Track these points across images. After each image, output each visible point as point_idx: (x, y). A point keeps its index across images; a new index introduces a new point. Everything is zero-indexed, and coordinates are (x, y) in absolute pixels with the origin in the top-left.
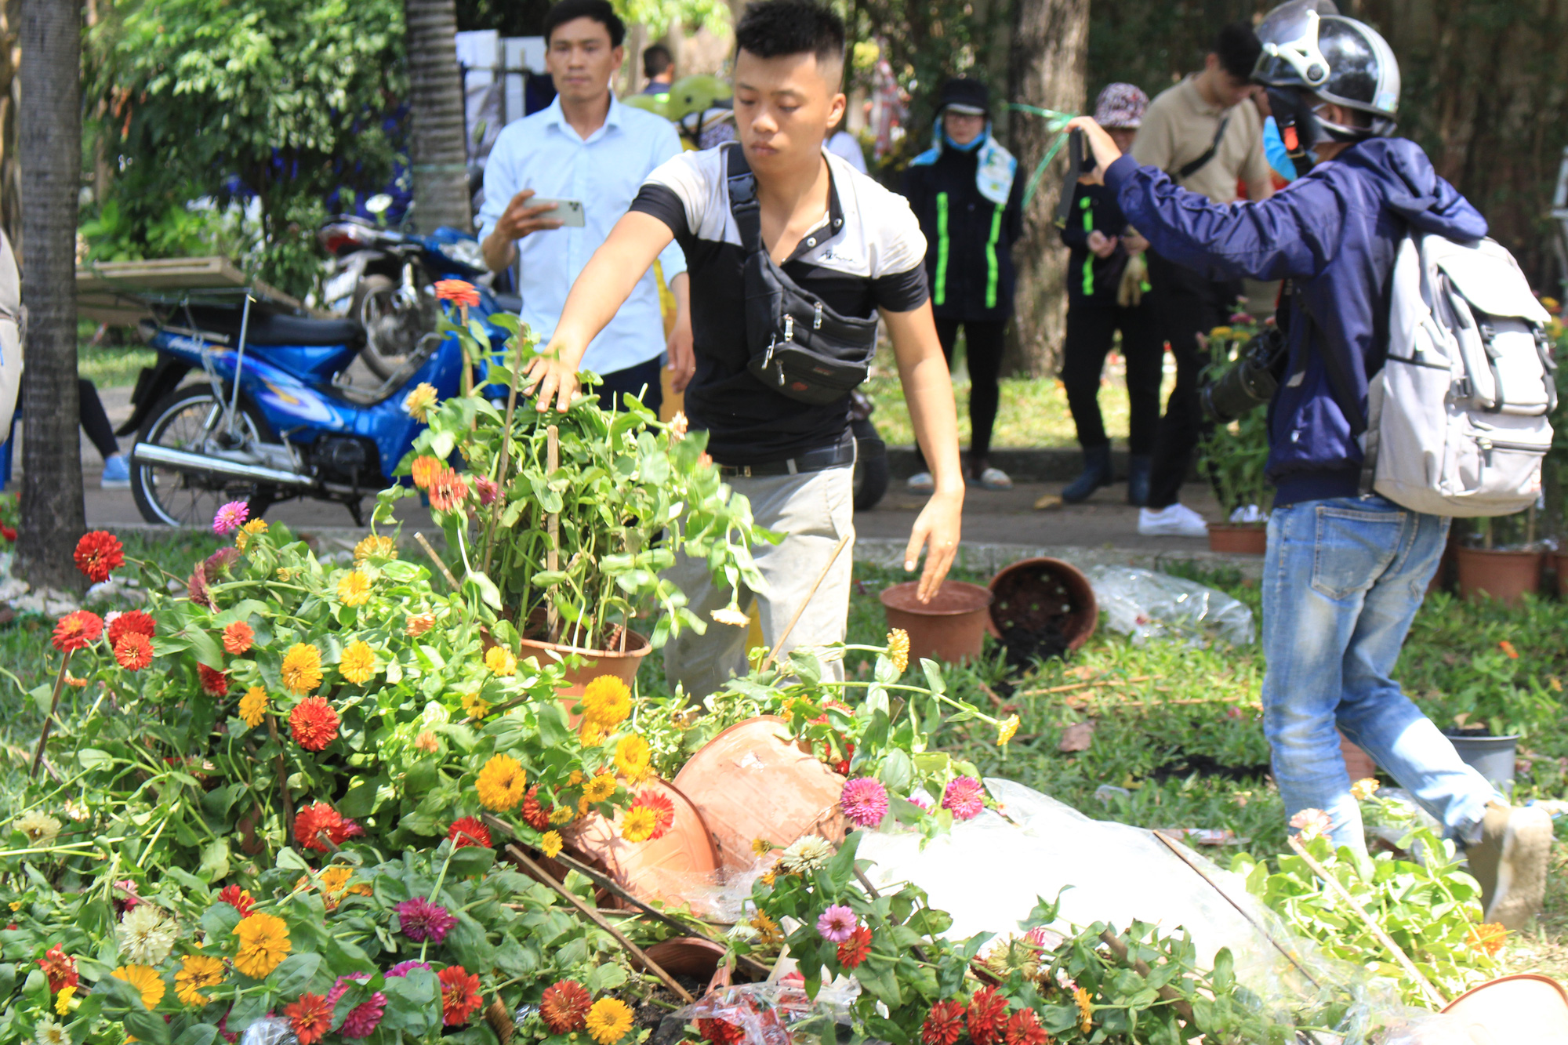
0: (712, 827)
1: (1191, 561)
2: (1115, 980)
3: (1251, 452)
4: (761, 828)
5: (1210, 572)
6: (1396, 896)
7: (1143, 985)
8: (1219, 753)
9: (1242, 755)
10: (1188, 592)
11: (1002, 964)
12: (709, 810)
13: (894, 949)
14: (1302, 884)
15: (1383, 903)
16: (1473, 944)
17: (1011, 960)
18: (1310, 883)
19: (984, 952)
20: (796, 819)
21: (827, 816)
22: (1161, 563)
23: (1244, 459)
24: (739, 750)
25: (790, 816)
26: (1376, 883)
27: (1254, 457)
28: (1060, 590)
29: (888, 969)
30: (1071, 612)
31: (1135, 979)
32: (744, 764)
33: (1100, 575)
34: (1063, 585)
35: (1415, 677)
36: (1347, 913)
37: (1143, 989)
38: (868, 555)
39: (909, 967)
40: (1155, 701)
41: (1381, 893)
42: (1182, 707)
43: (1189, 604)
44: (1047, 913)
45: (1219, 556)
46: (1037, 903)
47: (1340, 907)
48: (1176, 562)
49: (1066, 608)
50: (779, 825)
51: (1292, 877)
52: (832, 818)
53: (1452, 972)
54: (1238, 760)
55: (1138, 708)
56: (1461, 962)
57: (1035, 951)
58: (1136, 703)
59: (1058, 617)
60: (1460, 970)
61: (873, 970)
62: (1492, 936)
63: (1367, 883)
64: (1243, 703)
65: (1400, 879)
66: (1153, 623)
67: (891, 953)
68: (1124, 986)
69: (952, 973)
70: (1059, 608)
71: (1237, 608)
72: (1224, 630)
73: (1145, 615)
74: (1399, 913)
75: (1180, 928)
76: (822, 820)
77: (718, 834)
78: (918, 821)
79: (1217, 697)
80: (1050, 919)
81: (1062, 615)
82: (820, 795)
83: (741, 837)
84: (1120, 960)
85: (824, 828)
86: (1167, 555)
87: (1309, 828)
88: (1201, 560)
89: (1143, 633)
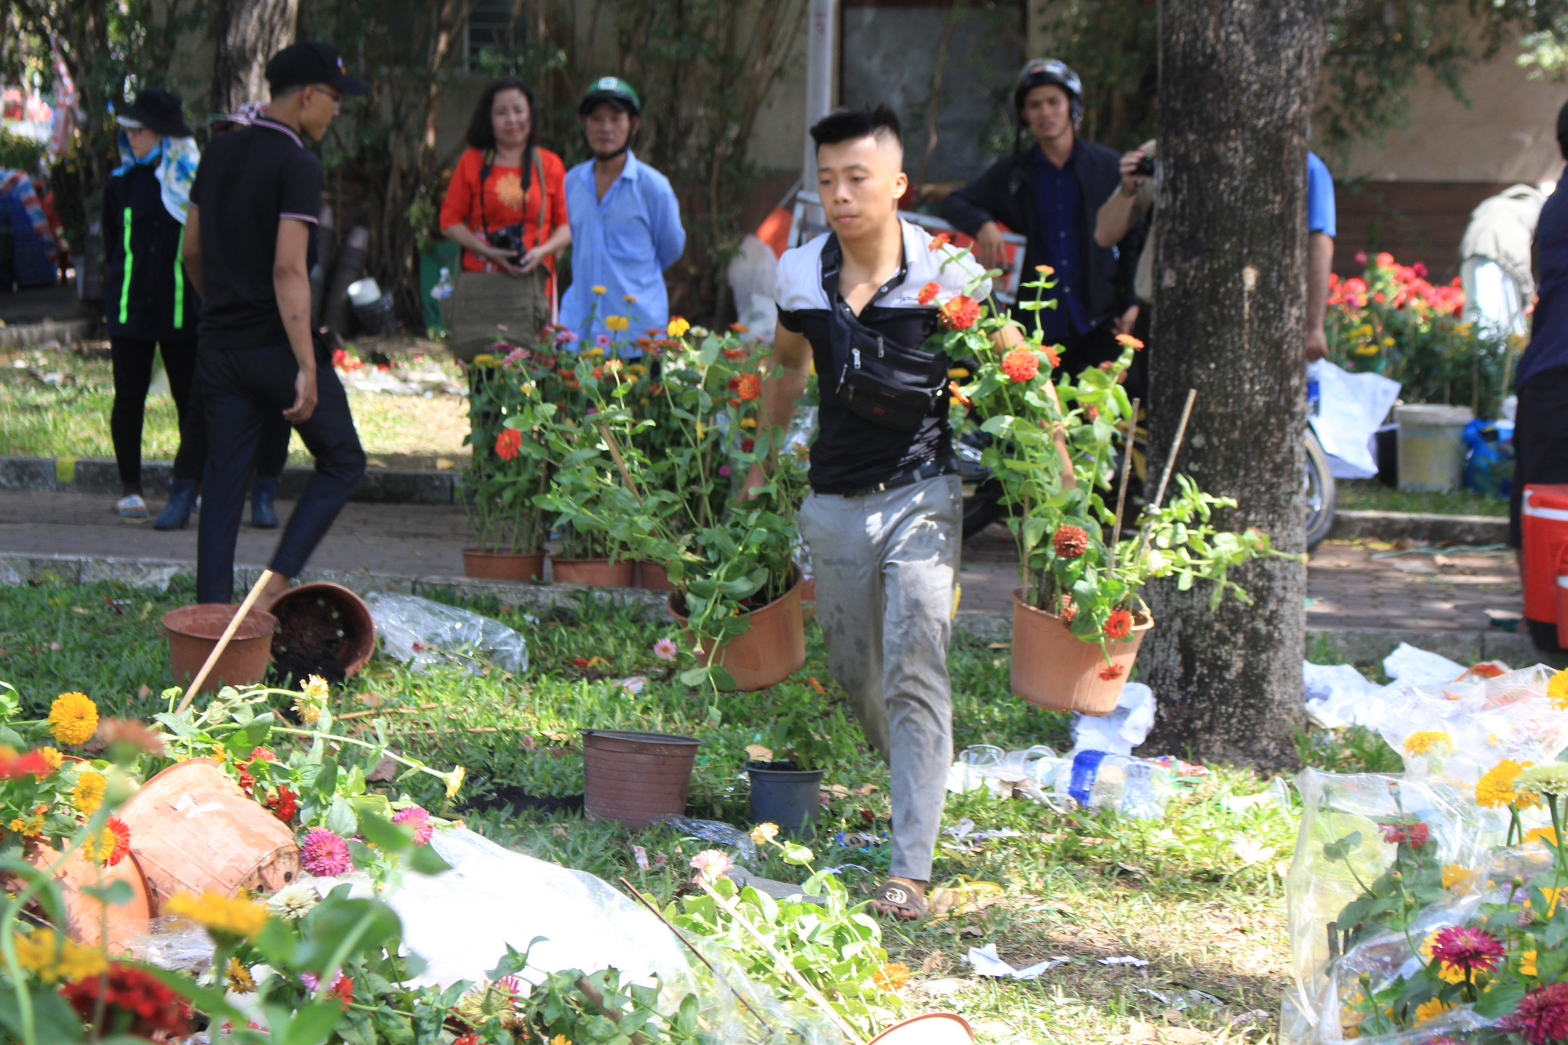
0: (147, 873)
1: (450, 586)
2: (589, 1027)
3: (510, 479)
4: (200, 873)
5: (469, 596)
6: (803, 936)
7: (616, 1031)
8: (525, 783)
9: (548, 785)
10: (464, 620)
11: (476, 1011)
12: (145, 854)
13: (370, 997)
14: (707, 924)
15: (788, 944)
16: (882, 983)
17: (486, 1008)
18: (714, 922)
19: (461, 1003)
20: (236, 864)
21: (268, 860)
22: (418, 587)
23: (503, 488)
24: (176, 793)
25: (231, 860)
26: (779, 923)
27: (514, 484)
28: (335, 615)
29: (365, 1019)
30: (344, 638)
31: (608, 1026)
32: (180, 807)
33: (374, 600)
34: (339, 610)
35: (693, 706)
36: (753, 953)
37: (616, 1035)
38: (117, 573)
39: (387, 1016)
40: (447, 729)
41: (786, 934)
42: (477, 735)
43: (465, 632)
44: (514, 961)
45: (476, 582)
46: (505, 952)
47: (747, 948)
48: (433, 586)
49: (340, 633)
50: (219, 870)
51: (697, 917)
52: (272, 863)
53: (862, 1011)
54: (545, 790)
55: (431, 737)
56: (871, 1000)
57: (511, 999)
58: (429, 731)
59: (333, 641)
60: (870, 1008)
61: (349, 1019)
62: (896, 977)
63: (772, 924)
64: (535, 732)
65: (804, 919)
66: (430, 649)
67: (367, 1002)
68: (597, 1033)
69: (430, 1021)
70: (334, 633)
71: (512, 636)
72: (496, 657)
73: (421, 641)
74: (809, 954)
75: (654, 975)
76: (263, 865)
77: (154, 878)
78: (369, 865)
79: (509, 725)
80: (521, 966)
81: (337, 640)
82: (260, 841)
83: (179, 882)
84: (594, 1006)
85: (264, 872)
86: (424, 580)
87: (709, 869)
88: (459, 585)
89: (421, 660)
